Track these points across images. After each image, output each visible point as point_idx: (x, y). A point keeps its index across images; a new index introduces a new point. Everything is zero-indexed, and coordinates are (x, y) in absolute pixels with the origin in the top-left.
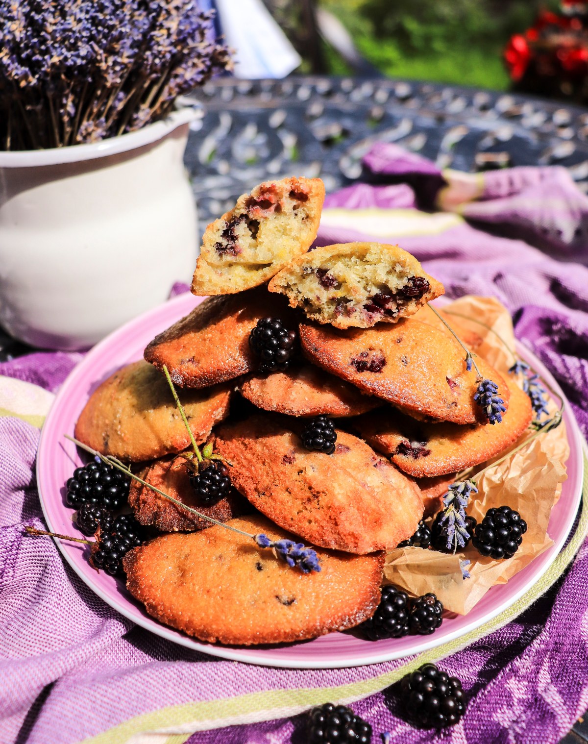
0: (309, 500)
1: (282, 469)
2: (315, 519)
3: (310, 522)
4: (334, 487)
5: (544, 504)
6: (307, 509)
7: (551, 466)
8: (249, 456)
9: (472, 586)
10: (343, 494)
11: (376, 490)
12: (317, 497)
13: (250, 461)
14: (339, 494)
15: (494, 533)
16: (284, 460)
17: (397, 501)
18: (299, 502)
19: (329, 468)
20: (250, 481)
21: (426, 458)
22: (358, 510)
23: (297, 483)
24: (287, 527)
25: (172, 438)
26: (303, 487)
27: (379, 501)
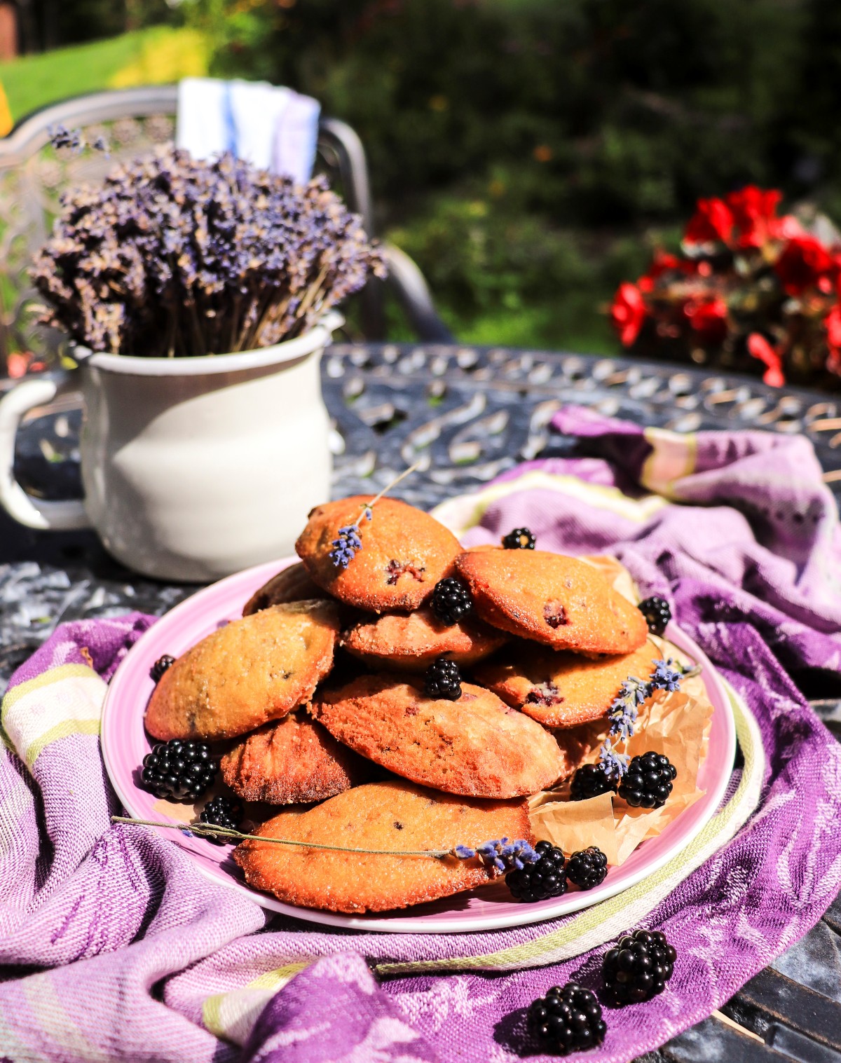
0: (442, 747)
1: (406, 721)
2: (451, 766)
3: (445, 771)
4: (467, 732)
5: (692, 745)
6: (440, 757)
7: (694, 703)
8: (364, 714)
9: (623, 837)
10: (478, 739)
11: (512, 734)
12: (451, 743)
13: (366, 720)
14: (473, 738)
15: (643, 778)
16: (407, 712)
17: (535, 745)
18: (430, 752)
19: (458, 714)
20: (370, 739)
21: (560, 705)
22: (496, 753)
23: (425, 732)
24: (420, 778)
25: (274, 699)
26: (432, 736)
27: (517, 745)
